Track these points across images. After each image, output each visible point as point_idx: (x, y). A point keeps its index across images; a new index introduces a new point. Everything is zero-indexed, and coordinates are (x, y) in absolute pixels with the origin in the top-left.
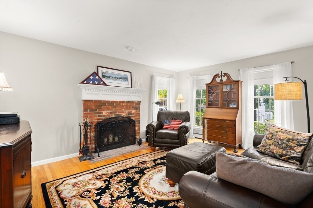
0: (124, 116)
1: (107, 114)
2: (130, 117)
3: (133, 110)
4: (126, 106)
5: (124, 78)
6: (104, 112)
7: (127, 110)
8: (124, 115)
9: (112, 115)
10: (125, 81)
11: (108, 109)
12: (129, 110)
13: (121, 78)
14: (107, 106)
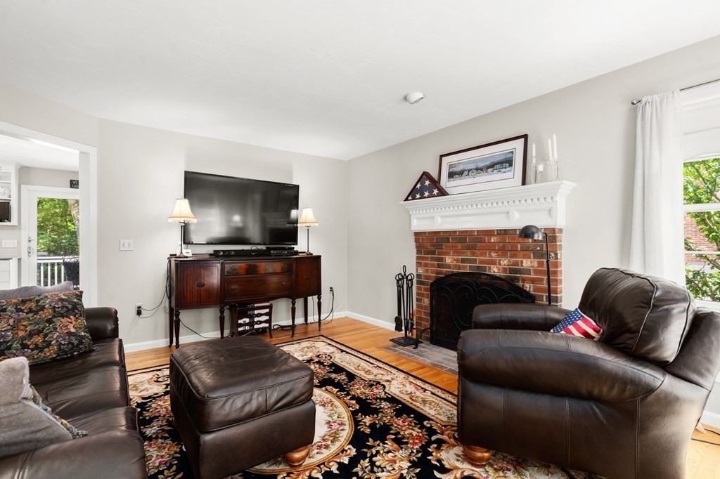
0: (498, 274)
1: (455, 263)
2: (517, 279)
3: (530, 258)
4: (501, 245)
5: (501, 163)
6: (447, 257)
7: (504, 255)
8: (496, 270)
9: (464, 267)
10: (504, 170)
11: (457, 252)
12: (511, 257)
13: (492, 166)
14: (454, 244)
